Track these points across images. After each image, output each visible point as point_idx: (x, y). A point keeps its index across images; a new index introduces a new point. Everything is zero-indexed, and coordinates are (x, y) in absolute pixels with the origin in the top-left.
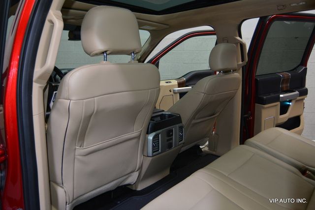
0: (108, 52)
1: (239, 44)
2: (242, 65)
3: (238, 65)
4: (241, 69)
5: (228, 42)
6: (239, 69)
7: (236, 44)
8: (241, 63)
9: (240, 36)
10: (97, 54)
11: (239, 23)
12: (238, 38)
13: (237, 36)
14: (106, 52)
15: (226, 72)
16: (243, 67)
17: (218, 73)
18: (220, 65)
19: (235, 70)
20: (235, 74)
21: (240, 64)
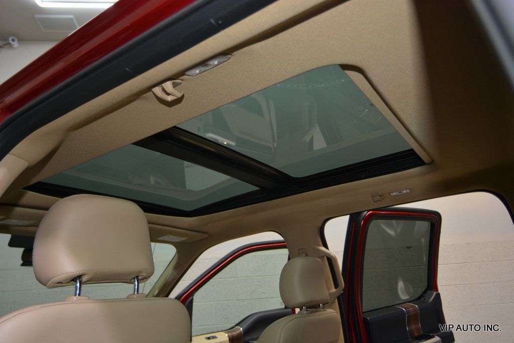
0: (84, 279)
1: (325, 257)
2: (337, 295)
3: (330, 294)
4: (336, 301)
5: (306, 255)
6: (334, 302)
7: (322, 258)
8: (334, 290)
9: (326, 246)
10: (60, 284)
11: (320, 225)
12: (323, 249)
13: (320, 246)
14: (80, 277)
15: (312, 307)
16: (338, 298)
17: (297, 310)
18: (300, 297)
19: (326, 304)
20: (329, 310)
21: (333, 293)
